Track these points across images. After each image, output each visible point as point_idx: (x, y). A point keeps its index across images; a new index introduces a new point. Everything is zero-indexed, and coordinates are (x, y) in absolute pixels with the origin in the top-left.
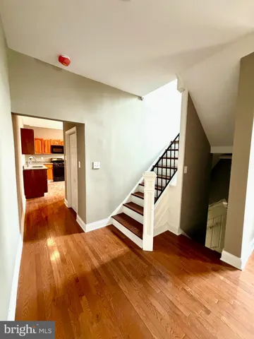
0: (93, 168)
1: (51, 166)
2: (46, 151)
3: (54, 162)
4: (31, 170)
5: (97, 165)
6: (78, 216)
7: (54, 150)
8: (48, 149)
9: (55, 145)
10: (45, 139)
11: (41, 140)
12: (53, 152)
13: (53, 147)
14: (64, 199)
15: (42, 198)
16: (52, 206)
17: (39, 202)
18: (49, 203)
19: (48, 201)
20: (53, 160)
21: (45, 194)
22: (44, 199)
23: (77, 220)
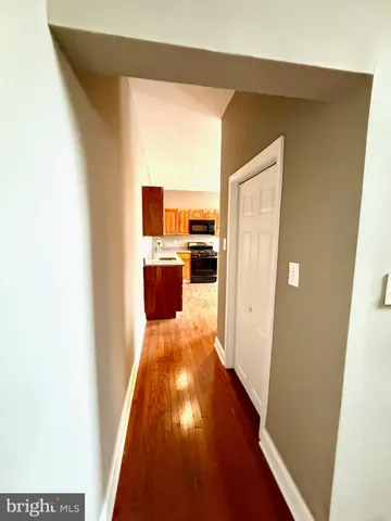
0: (382, 304)
1: (188, 257)
2: (182, 230)
3: (192, 248)
4: (155, 267)
6: (264, 434)
7: (195, 228)
8: (185, 227)
9: (195, 219)
10: (180, 210)
11: (175, 211)
12: (192, 232)
13: (192, 223)
14: (214, 335)
15: (172, 321)
16: (190, 351)
17: (166, 333)
18: (185, 340)
19: (182, 334)
20: (191, 245)
21: (178, 313)
22: (176, 326)
23: (260, 443)
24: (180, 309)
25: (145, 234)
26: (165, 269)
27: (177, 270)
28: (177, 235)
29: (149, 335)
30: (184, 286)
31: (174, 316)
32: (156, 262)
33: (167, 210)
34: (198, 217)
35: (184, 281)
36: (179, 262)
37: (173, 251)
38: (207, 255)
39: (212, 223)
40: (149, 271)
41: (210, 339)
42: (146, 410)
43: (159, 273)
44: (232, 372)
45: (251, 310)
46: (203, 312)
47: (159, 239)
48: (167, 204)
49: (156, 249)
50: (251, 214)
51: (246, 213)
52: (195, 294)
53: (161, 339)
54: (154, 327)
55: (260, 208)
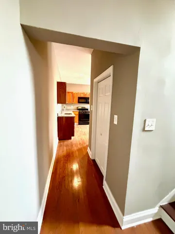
0: (144, 130)
1: (77, 113)
2: (75, 101)
3: (79, 109)
4: (63, 117)
5: (151, 124)
6: (105, 182)
7: (80, 101)
9: (81, 96)
10: (74, 92)
11: (72, 93)
12: (79, 102)
13: (79, 98)
14: (87, 146)
15: (70, 141)
16: (77, 153)
17: (67, 146)
18: (75, 148)
19: (74, 146)
20: (79, 108)
21: (72, 137)
22: (71, 143)
23: (103, 187)
24: (73, 136)
25: (58, 103)
26: (67, 118)
27: (72, 119)
28: (72, 104)
29: (60, 146)
30: (75, 126)
31: (71, 139)
32: (63, 115)
33: (68, 93)
34: (82, 96)
35: (75, 124)
36: (73, 115)
37: (71, 110)
38: (86, 112)
39: (88, 98)
40: (60, 119)
41: (86, 148)
42: (58, 176)
43: (64, 120)
44: (94, 161)
45: (101, 135)
46: (83, 137)
47: (65, 105)
48: (68, 89)
49: (63, 110)
50: (102, 95)
51: (100, 95)
52: (80, 130)
53: (65, 148)
54: (62, 143)
55: (105, 93)
